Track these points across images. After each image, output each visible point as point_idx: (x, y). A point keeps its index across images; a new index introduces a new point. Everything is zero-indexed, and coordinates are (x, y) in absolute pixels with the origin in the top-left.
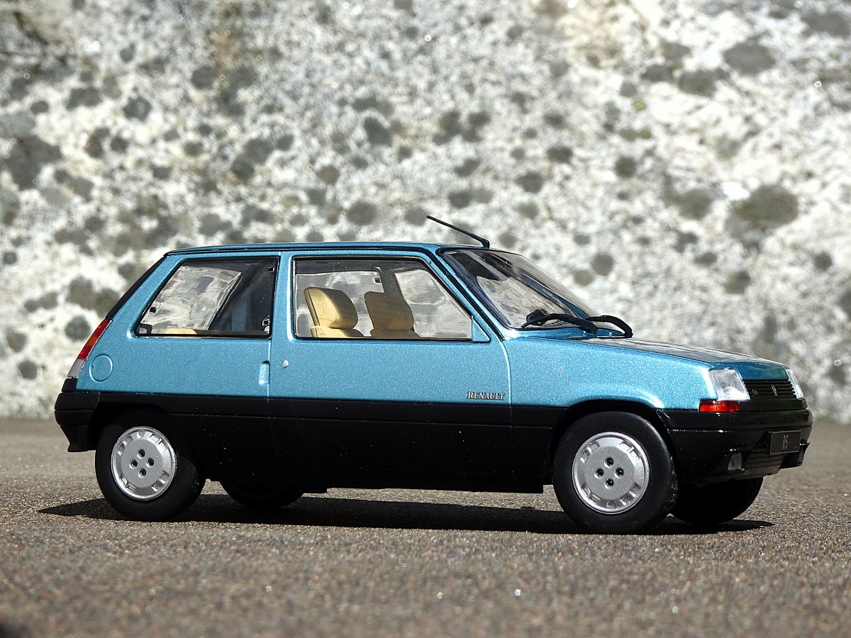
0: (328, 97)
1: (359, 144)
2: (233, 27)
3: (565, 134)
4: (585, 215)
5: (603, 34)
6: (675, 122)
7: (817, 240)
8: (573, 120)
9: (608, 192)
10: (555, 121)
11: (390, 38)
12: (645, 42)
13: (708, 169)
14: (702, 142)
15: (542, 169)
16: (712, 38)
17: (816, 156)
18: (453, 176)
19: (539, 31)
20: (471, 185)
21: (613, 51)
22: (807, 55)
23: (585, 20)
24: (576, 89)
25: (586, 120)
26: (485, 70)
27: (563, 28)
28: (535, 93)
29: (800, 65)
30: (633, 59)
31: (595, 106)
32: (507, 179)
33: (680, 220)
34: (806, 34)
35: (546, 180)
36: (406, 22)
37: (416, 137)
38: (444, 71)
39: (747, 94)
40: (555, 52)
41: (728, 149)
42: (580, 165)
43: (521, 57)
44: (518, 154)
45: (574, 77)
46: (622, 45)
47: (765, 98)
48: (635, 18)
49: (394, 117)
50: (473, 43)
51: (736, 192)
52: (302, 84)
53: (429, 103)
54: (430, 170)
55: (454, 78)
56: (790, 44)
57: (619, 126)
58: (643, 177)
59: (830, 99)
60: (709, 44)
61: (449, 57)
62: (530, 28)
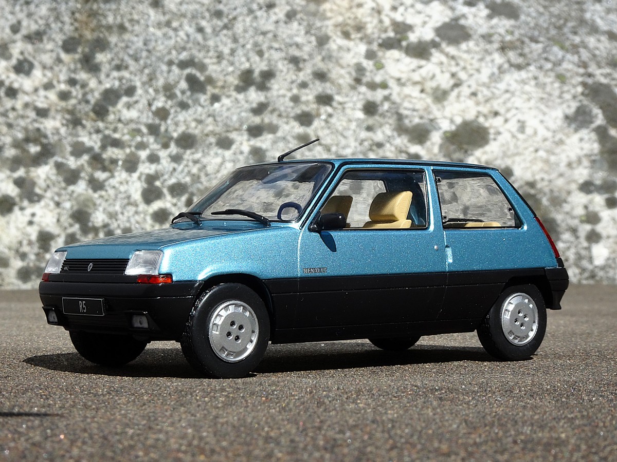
0: (160, 59)
1: (183, 92)
2: (91, 9)
3: (328, 85)
4: (343, 142)
5: (352, 16)
6: (404, 77)
7: (503, 158)
8: (333, 75)
9: (358, 126)
10: (321, 76)
11: (203, 18)
12: (381, 21)
14: (422, 91)
15: (313, 109)
16: (427, 19)
17: (501, 101)
18: (251, 115)
19: (309, 14)
20: (263, 120)
21: (359, 28)
22: (492, 31)
23: (339, 6)
24: (335, 54)
25: (342, 76)
26: (271, 41)
27: (325, 11)
28: (306, 57)
29: (487, 38)
30: (373, 33)
31: (349, 65)
32: (287, 117)
33: (409, 145)
34: (490, 17)
35: (315, 117)
36: (214, 7)
37: (223, 87)
38: (241, 41)
39: (453, 58)
40: (320, 28)
41: (440, 96)
42: (340, 107)
43: (296, 31)
44: (295, 99)
45: (333, 46)
46: (365, 23)
47: (465, 61)
48: (374, 5)
49: (207, 73)
50: (262, 22)
51: (446, 126)
52: (142, 50)
53: (232, 64)
54: (233, 110)
55: (249, 46)
56: (480, 24)
57: (365, 80)
58: (383, 115)
59: (509, 61)
60: (425, 23)
61: (245, 31)
62: (301, 12)
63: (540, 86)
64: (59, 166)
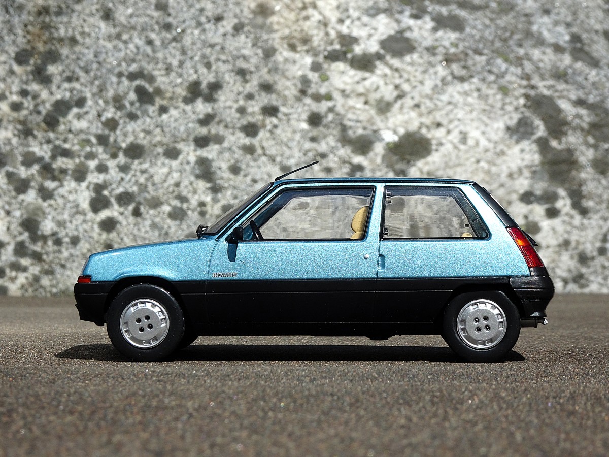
0: (110, 71)
1: (132, 104)
2: (44, 22)
3: (274, 96)
4: (287, 152)
5: (299, 29)
6: (348, 88)
7: (444, 169)
8: (279, 87)
9: (303, 137)
10: (267, 88)
11: (153, 31)
12: (327, 34)
13: (371, 121)
14: (366, 103)
15: (258, 120)
16: (373, 32)
17: (443, 112)
18: (198, 126)
19: (255, 26)
20: (209, 132)
21: (306, 40)
22: (437, 44)
23: (286, 19)
24: (281, 66)
25: (288, 88)
26: (219, 53)
27: (271, 23)
28: (253, 69)
29: (431, 50)
30: (319, 46)
31: (294, 78)
32: (234, 128)
33: (352, 155)
34: (435, 30)
35: (261, 128)
36: (164, 20)
37: (171, 98)
38: (190, 53)
39: (397, 70)
40: (267, 41)
41: (384, 107)
42: (284, 118)
43: (243, 44)
44: (242, 111)
45: (279, 58)
46: (312, 36)
47: (409, 73)
48: (320, 18)
49: (156, 85)
50: (210, 35)
51: (389, 137)
52: (92, 62)
53: (180, 75)
54: (181, 121)
55: (197, 58)
56: (425, 36)
57: (310, 92)
58: (327, 126)
59: (452, 73)
60: (370, 36)
61: (194, 43)
62: (248, 25)
63: (483, 97)
64: (10, 176)
